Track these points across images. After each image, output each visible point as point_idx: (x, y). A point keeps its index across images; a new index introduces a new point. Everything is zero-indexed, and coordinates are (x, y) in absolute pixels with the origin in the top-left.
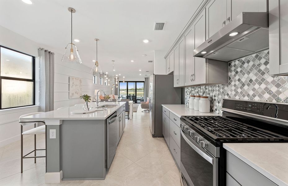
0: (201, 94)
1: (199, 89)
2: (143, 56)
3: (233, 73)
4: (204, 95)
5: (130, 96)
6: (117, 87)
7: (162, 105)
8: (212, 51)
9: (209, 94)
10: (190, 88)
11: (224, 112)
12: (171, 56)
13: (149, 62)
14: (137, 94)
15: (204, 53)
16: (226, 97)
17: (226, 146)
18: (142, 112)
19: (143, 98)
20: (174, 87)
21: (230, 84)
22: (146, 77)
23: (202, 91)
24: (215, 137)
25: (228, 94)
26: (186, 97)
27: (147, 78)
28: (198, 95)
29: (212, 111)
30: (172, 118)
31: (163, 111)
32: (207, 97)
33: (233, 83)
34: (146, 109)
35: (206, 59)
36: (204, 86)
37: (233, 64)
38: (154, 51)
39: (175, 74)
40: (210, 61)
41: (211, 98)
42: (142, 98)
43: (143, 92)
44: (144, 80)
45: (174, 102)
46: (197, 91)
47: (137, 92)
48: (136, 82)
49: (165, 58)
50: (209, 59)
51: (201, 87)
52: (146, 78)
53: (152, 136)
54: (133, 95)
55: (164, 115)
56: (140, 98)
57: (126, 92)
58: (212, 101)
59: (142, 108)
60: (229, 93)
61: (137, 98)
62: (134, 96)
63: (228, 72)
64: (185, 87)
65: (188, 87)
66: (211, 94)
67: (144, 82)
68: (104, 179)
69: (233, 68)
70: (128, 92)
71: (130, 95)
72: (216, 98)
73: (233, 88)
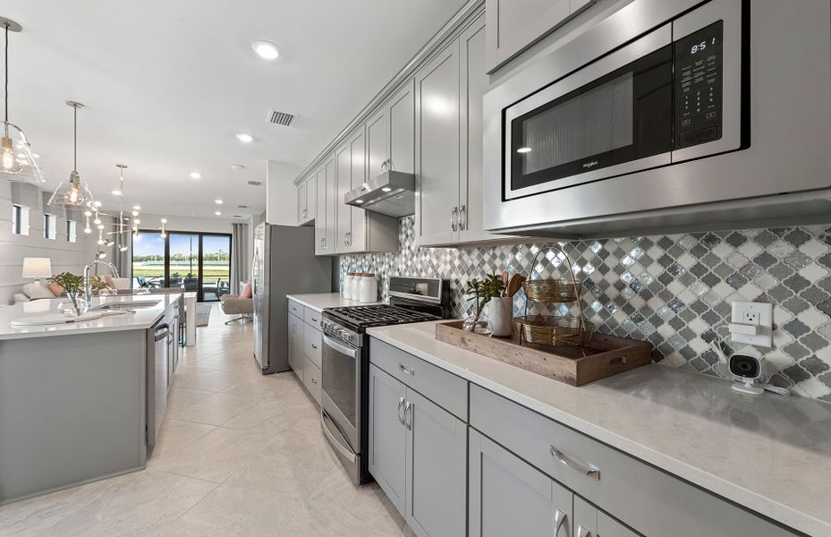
0: (366, 269)
1: (363, 260)
2: (233, 167)
3: (404, 236)
4: (370, 272)
5: (176, 281)
6: (123, 249)
7: (288, 296)
8: (372, 201)
9: (377, 270)
10: (348, 258)
11: (393, 298)
12: (310, 183)
13: (251, 183)
14: (204, 274)
15: (360, 202)
16: (397, 274)
17: (369, 331)
18: (226, 324)
19: (225, 285)
20: (317, 254)
21: (400, 253)
22: (238, 221)
23: (367, 263)
24: (358, 323)
25: (398, 270)
26: (341, 276)
27: (241, 225)
28: (361, 272)
29: (379, 298)
30: (308, 318)
31: (290, 309)
32: (372, 275)
33: (403, 252)
34: (240, 316)
35: (366, 210)
36: (370, 255)
37: (403, 222)
38: (267, 162)
39: (318, 226)
40: (371, 214)
41: (380, 276)
42: (223, 284)
43: (227, 268)
44: (231, 231)
45: (315, 289)
46: (359, 263)
47: (204, 268)
48: (201, 235)
49: (297, 183)
50: (371, 211)
51: (367, 257)
52: (235, 225)
53: (260, 374)
54: (190, 275)
55: (292, 320)
56: (215, 286)
57: (163, 268)
58: (380, 283)
59: (227, 312)
60: (400, 267)
61: (204, 286)
62: (194, 281)
63: (398, 234)
64: (340, 254)
65: (345, 255)
66: (379, 270)
67: (230, 235)
68: (145, 469)
69: (404, 229)
70: (171, 268)
71: (176, 275)
72: (386, 276)
73: (404, 259)
